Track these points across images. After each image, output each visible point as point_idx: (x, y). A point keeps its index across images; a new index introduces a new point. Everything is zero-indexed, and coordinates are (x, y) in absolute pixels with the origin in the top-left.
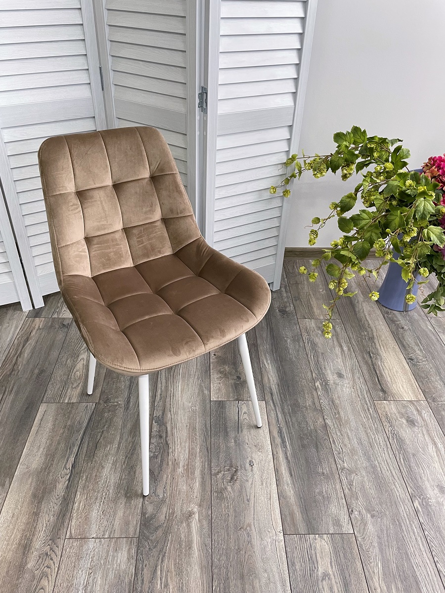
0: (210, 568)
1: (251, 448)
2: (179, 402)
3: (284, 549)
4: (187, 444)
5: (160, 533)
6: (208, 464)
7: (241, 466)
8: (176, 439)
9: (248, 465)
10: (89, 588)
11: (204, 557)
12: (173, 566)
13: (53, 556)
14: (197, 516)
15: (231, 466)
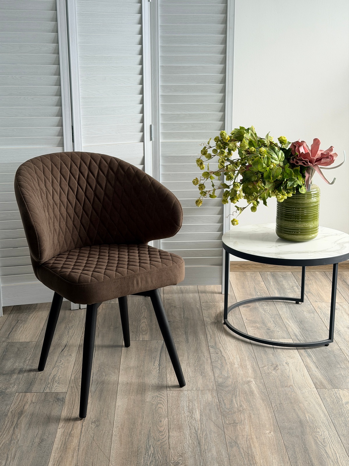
0: (269, 400)
1: (285, 358)
2: (226, 340)
3: (318, 394)
4: (238, 356)
5: (231, 388)
6: (256, 364)
7: (280, 364)
8: (229, 354)
9: (285, 364)
10: (191, 407)
11: (263, 396)
12: (243, 399)
13: (161, 396)
14: (254, 382)
15: (272, 364)
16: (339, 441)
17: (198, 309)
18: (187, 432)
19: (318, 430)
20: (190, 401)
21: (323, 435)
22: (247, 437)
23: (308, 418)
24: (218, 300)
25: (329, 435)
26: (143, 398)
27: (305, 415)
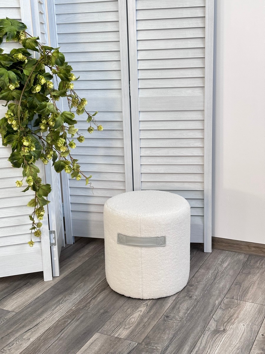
17: (214, 306)
24: (248, 298)
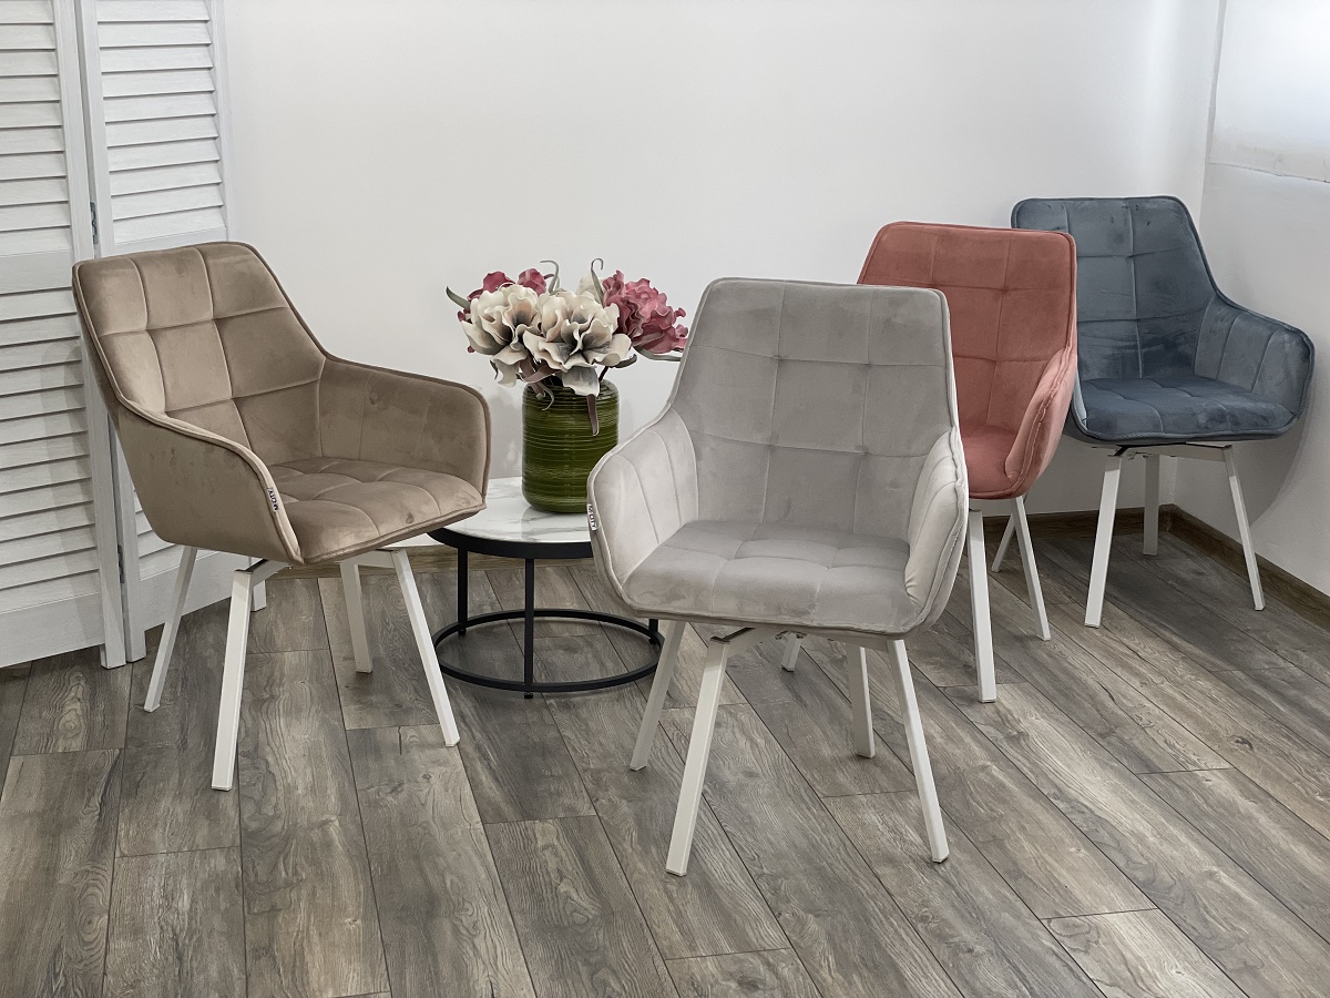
0: (365, 856)
1: (424, 764)
2: (285, 736)
4: (308, 771)
5: (276, 840)
6: (350, 783)
7: (409, 780)
8: (286, 768)
9: (420, 779)
10: (170, 888)
12: (303, 860)
13: (102, 872)
14: (337, 823)
15: (391, 781)
16: (508, 923)
18: (153, 939)
19: (467, 905)
20: (168, 875)
21: (475, 914)
22: (298, 935)
23: (448, 884)
25: (490, 913)
26: (51, 878)
27: (444, 881)
